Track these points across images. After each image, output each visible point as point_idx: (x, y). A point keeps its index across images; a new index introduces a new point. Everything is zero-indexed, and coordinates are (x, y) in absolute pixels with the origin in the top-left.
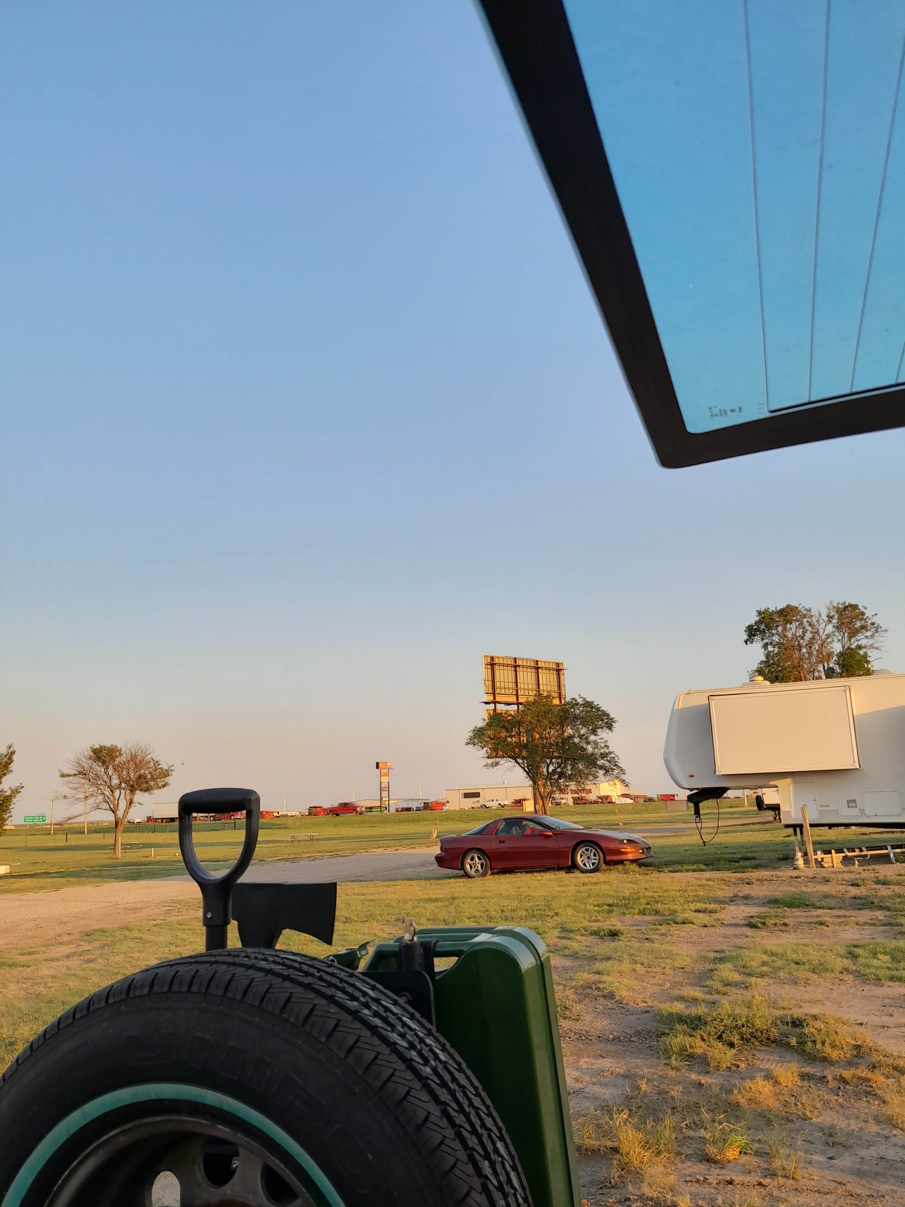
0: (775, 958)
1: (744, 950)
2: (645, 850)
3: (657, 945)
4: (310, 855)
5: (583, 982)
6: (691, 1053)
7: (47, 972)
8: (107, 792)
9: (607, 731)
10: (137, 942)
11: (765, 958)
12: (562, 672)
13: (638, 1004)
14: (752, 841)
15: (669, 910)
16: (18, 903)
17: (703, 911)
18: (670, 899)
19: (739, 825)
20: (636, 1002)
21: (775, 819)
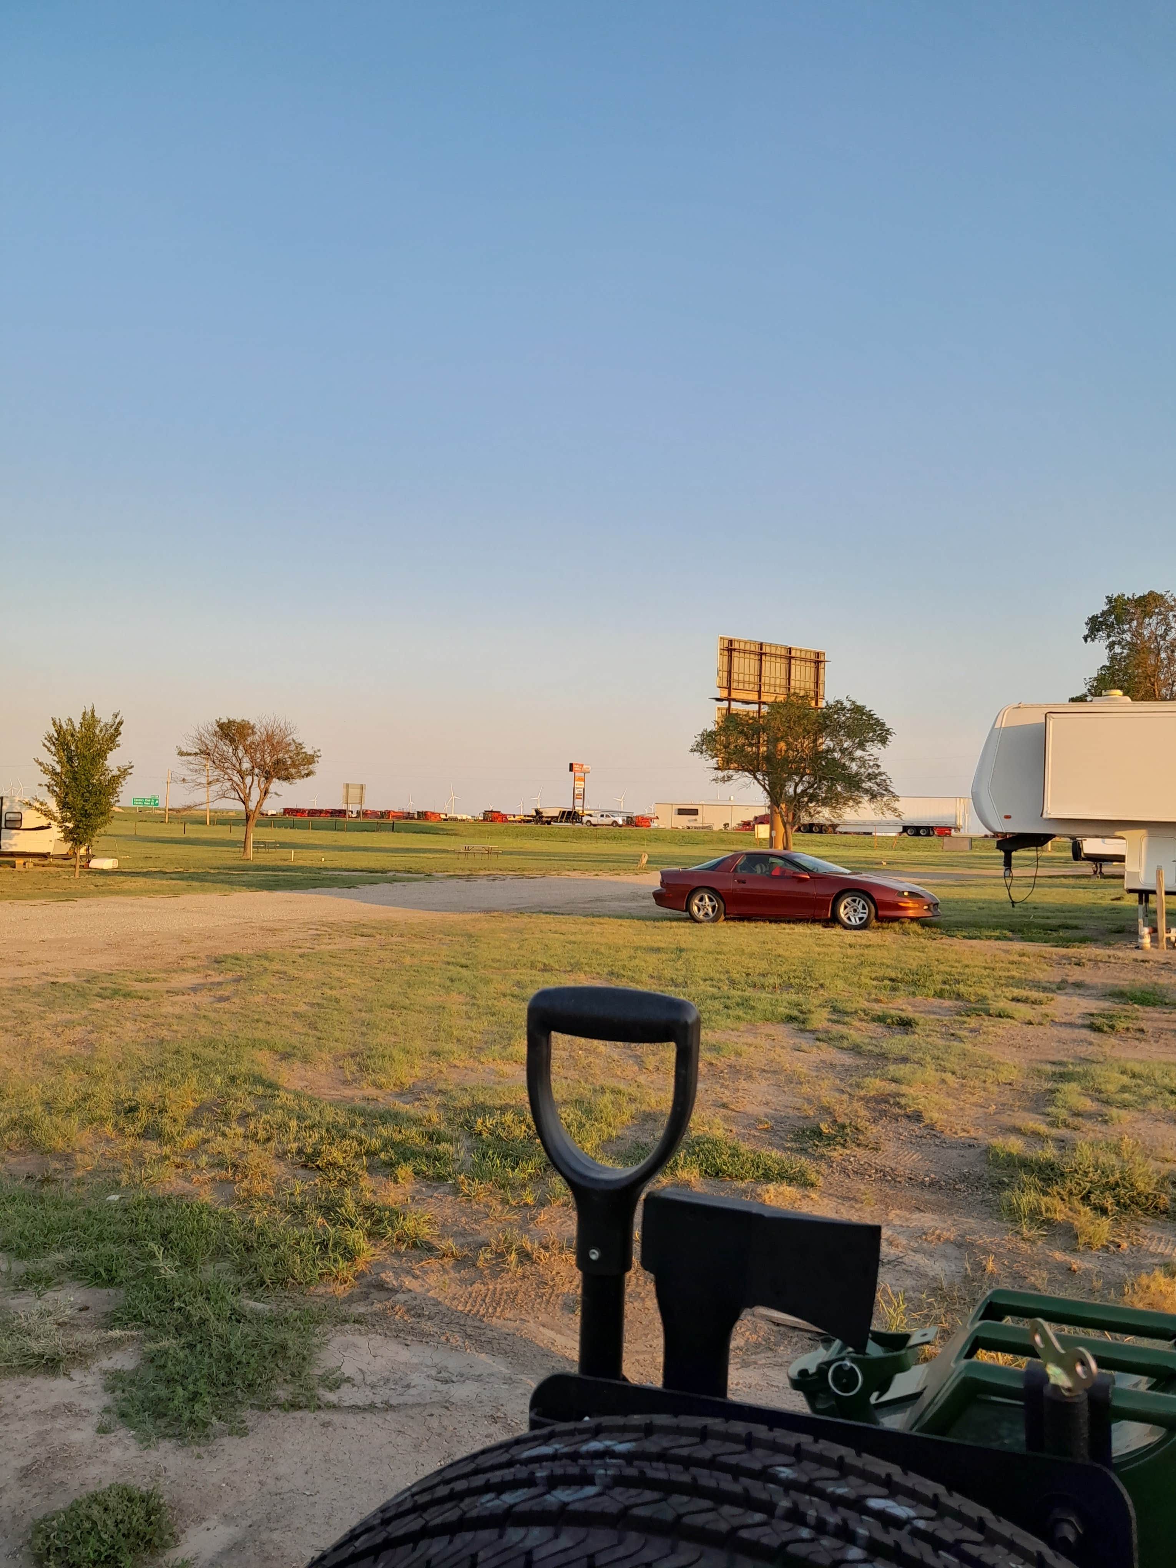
0: (1139, 1081)
1: (1094, 1065)
2: (931, 906)
3: (968, 1046)
4: (488, 872)
5: (875, 1092)
6: (1049, 1219)
7: (170, 1009)
8: (237, 778)
9: (880, 745)
10: (281, 978)
11: (1125, 1080)
12: (822, 665)
13: (956, 1133)
14: (1069, 901)
15: (976, 994)
16: (129, 910)
17: (1025, 1001)
18: (974, 980)
19: (1045, 877)
20: (954, 1130)
21: (1095, 872)
